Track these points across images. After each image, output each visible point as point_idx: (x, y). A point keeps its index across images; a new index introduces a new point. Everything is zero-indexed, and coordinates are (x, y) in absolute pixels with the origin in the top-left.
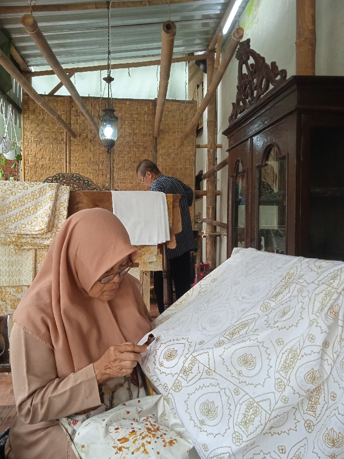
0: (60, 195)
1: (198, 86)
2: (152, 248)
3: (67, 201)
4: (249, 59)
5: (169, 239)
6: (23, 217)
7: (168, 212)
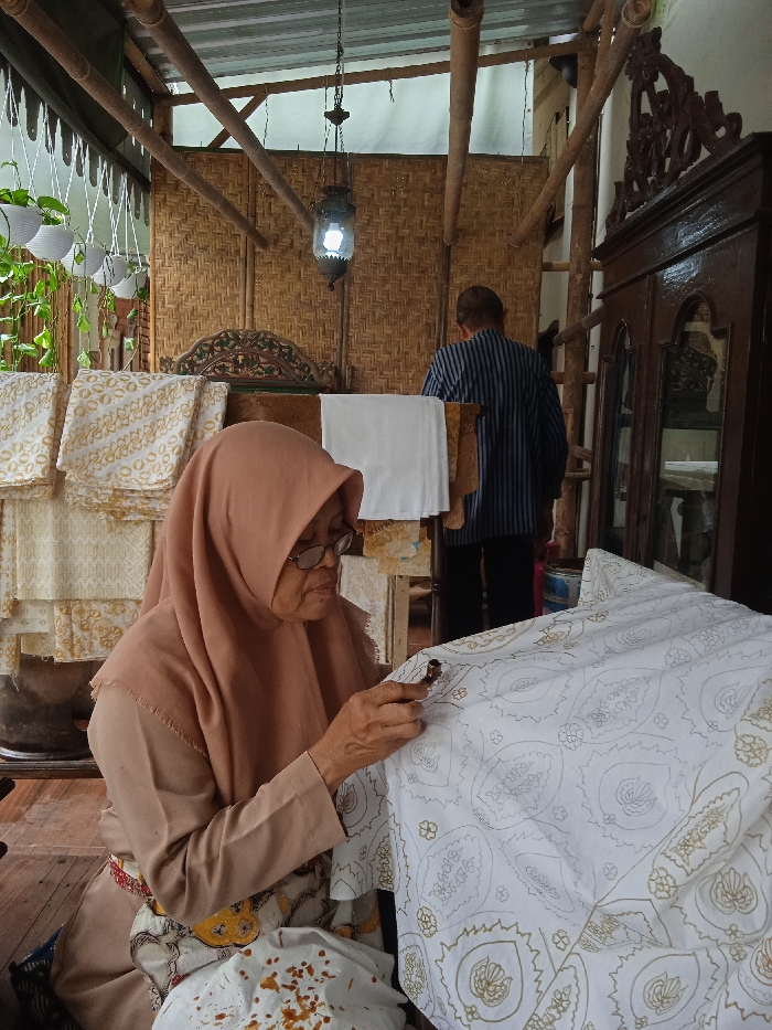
0: (205, 403)
1: (558, 116)
2: (408, 528)
3: (220, 417)
4: (656, 79)
5: (446, 508)
6: (125, 452)
7: (449, 444)
